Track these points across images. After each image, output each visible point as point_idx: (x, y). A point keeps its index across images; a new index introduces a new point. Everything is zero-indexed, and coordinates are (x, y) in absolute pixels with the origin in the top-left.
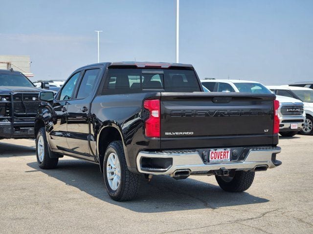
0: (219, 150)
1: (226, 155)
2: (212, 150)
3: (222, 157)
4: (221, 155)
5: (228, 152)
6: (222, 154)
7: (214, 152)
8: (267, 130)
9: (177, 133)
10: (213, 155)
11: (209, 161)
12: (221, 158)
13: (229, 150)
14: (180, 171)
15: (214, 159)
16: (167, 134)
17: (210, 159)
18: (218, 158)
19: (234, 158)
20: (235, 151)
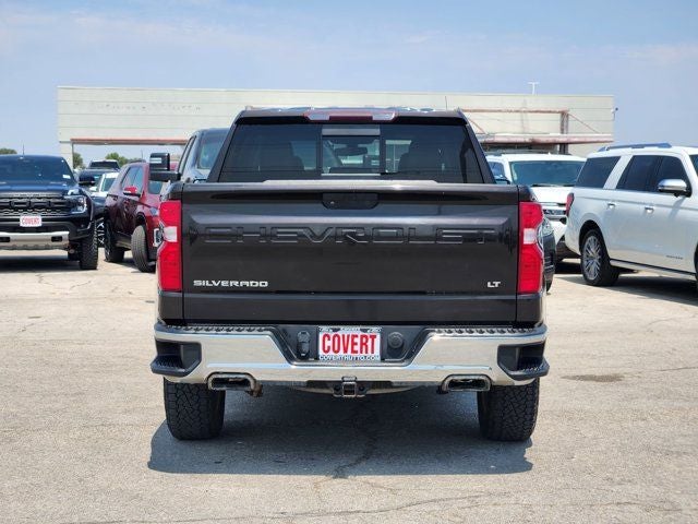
0: (345, 331)
1: (369, 343)
2: (325, 329)
3: (357, 348)
4: (354, 344)
5: (373, 337)
6: (357, 340)
7: (332, 334)
8: (497, 283)
9: (224, 283)
10: (329, 343)
11: (317, 358)
12: (353, 351)
13: (375, 330)
14: (224, 376)
15: (331, 353)
16: (197, 283)
17: (321, 352)
18: (345, 351)
19: (393, 352)
20: (397, 333)
